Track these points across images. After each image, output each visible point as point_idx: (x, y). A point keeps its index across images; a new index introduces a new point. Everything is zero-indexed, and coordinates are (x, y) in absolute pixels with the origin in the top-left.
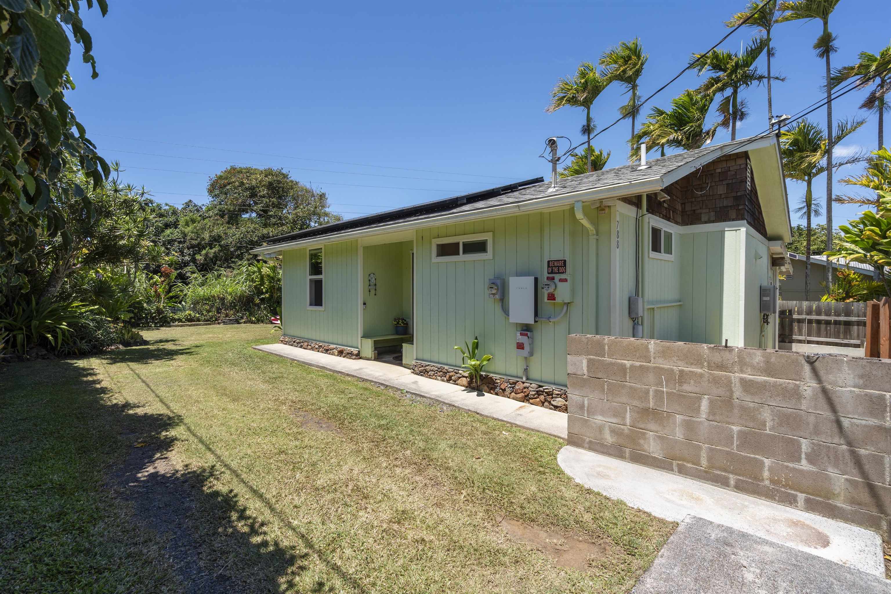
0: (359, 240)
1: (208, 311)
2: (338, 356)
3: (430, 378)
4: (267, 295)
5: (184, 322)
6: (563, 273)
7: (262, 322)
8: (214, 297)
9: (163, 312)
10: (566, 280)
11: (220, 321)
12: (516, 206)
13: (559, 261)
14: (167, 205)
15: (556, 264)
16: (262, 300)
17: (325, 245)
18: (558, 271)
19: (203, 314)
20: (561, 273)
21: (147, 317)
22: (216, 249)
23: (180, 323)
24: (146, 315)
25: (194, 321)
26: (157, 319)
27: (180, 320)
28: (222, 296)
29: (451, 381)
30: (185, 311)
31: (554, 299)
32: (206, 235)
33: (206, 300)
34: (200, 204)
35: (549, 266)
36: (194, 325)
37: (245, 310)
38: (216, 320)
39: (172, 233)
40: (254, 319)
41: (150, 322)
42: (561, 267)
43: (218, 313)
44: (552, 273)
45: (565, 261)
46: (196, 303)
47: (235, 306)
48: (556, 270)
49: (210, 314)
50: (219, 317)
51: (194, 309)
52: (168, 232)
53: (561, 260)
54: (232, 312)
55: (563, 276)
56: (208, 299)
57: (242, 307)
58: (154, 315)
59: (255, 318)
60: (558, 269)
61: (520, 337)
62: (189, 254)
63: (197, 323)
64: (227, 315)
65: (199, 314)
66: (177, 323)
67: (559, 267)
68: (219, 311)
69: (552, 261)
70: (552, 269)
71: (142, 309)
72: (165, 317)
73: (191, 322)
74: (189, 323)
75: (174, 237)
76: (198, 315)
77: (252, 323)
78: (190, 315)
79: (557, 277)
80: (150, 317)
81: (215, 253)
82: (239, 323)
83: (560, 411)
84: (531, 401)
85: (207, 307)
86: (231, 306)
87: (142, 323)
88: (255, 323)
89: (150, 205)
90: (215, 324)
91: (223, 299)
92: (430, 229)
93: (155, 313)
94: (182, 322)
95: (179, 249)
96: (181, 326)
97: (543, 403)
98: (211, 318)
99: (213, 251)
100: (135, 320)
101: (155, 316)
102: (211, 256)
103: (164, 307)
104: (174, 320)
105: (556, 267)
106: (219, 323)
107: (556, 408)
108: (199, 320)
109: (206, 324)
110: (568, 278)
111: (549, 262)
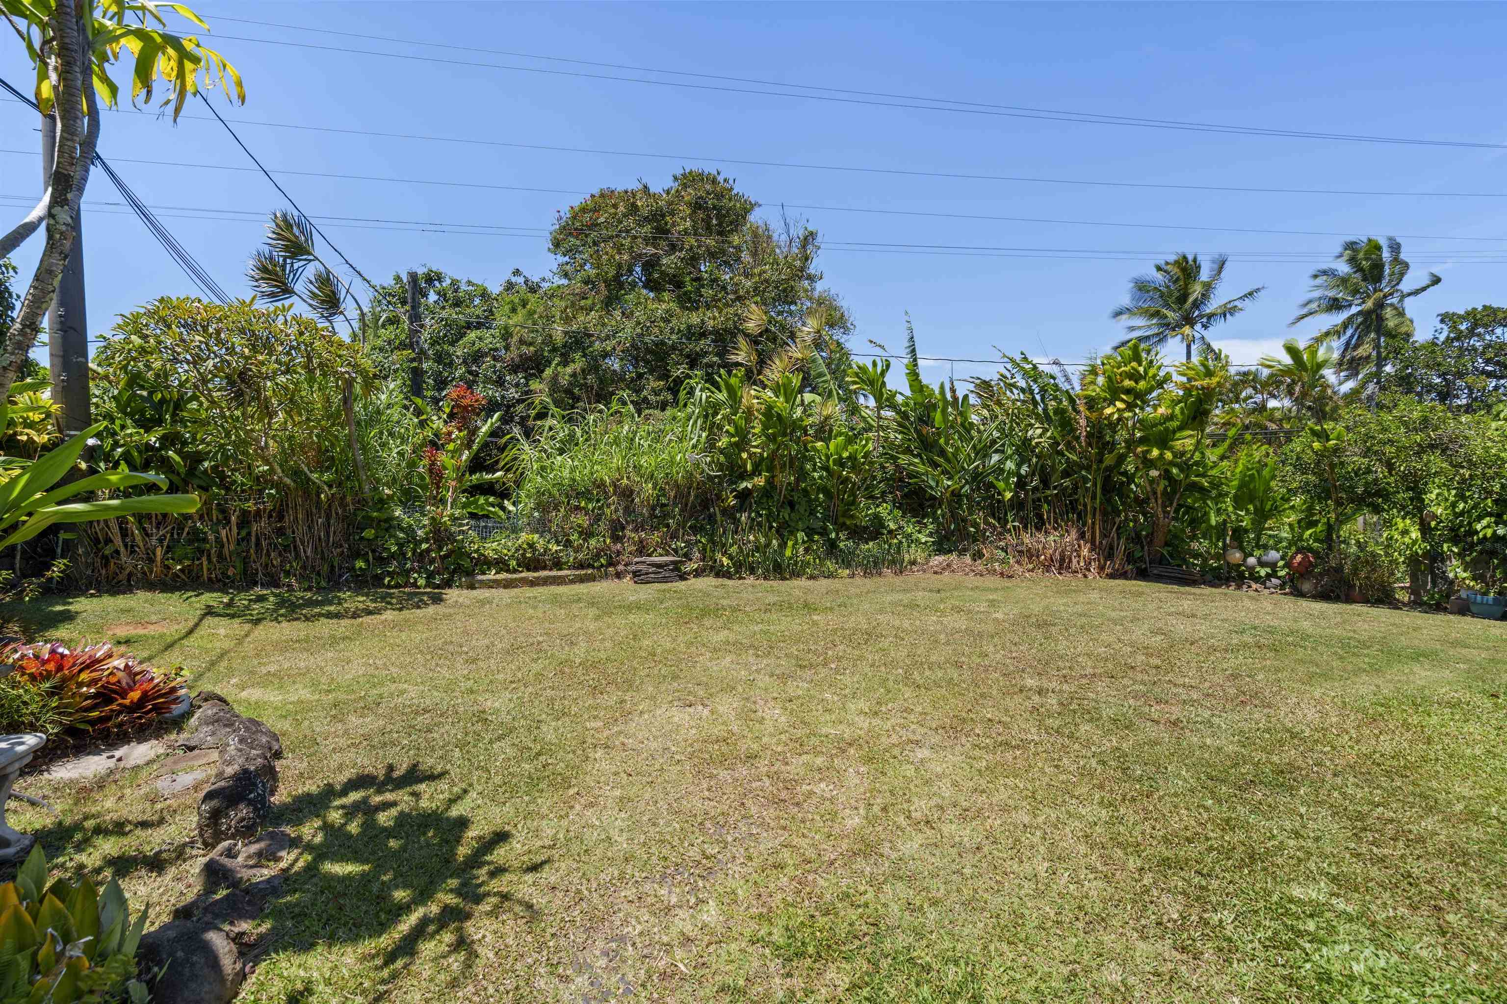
1: (587, 534)
4: (760, 481)
5: (515, 571)
7: (752, 571)
8: (600, 485)
9: (451, 538)
11: (620, 568)
14: (469, 283)
16: (744, 496)
19: (568, 543)
21: (404, 555)
22: (578, 364)
23: (503, 576)
24: (401, 545)
25: (544, 568)
26: (432, 561)
27: (501, 564)
28: (625, 481)
30: (515, 530)
32: (558, 331)
33: (579, 495)
34: (536, 279)
36: (546, 582)
37: (695, 530)
38: (611, 564)
39: (480, 339)
40: (725, 561)
41: (413, 569)
43: (616, 539)
46: (545, 505)
47: (666, 516)
49: (593, 542)
50: (618, 553)
51: (541, 527)
52: (472, 335)
54: (656, 537)
56: (586, 494)
57: (685, 522)
58: (424, 546)
59: (731, 558)
62: (517, 385)
63: (554, 573)
64: (642, 549)
65: (558, 543)
66: (492, 575)
68: (616, 531)
71: (388, 525)
72: (459, 553)
73: (536, 569)
74: (531, 575)
75: (484, 346)
76: (555, 548)
77: (717, 575)
78: (531, 546)
80: (414, 551)
81: (574, 375)
82: (683, 577)
85: (582, 520)
86: (653, 516)
87: (389, 574)
88: (728, 575)
89: (437, 283)
90: (606, 576)
91: (627, 494)
93: (427, 540)
94: (508, 571)
95: (495, 372)
96: (508, 585)
98: (598, 556)
99: (569, 370)
100: (367, 561)
101: (428, 551)
102: (564, 381)
103: (453, 519)
104: (485, 563)
106: (618, 575)
108: (558, 564)
109: (582, 580)
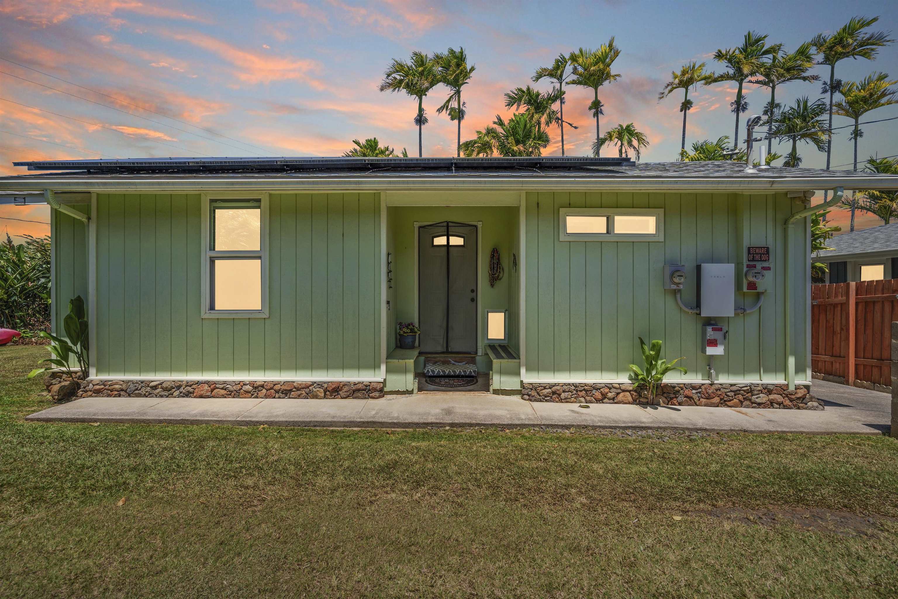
0: (382, 194)
2: (325, 397)
3: (567, 402)
6: (766, 261)
10: (769, 269)
12: (770, 181)
13: (761, 248)
15: (757, 251)
17: (270, 195)
18: (761, 258)
20: (763, 261)
29: (606, 400)
31: (756, 288)
35: (749, 253)
42: (763, 254)
44: (753, 260)
45: (768, 248)
48: (757, 257)
53: (764, 248)
55: (765, 264)
60: (761, 256)
61: (712, 333)
67: (761, 254)
69: (753, 248)
70: (753, 256)
79: (759, 265)
83: (765, 407)
84: (728, 403)
92: (554, 194)
97: (741, 402)
105: (757, 254)
107: (760, 405)
110: (771, 266)
111: (749, 248)
